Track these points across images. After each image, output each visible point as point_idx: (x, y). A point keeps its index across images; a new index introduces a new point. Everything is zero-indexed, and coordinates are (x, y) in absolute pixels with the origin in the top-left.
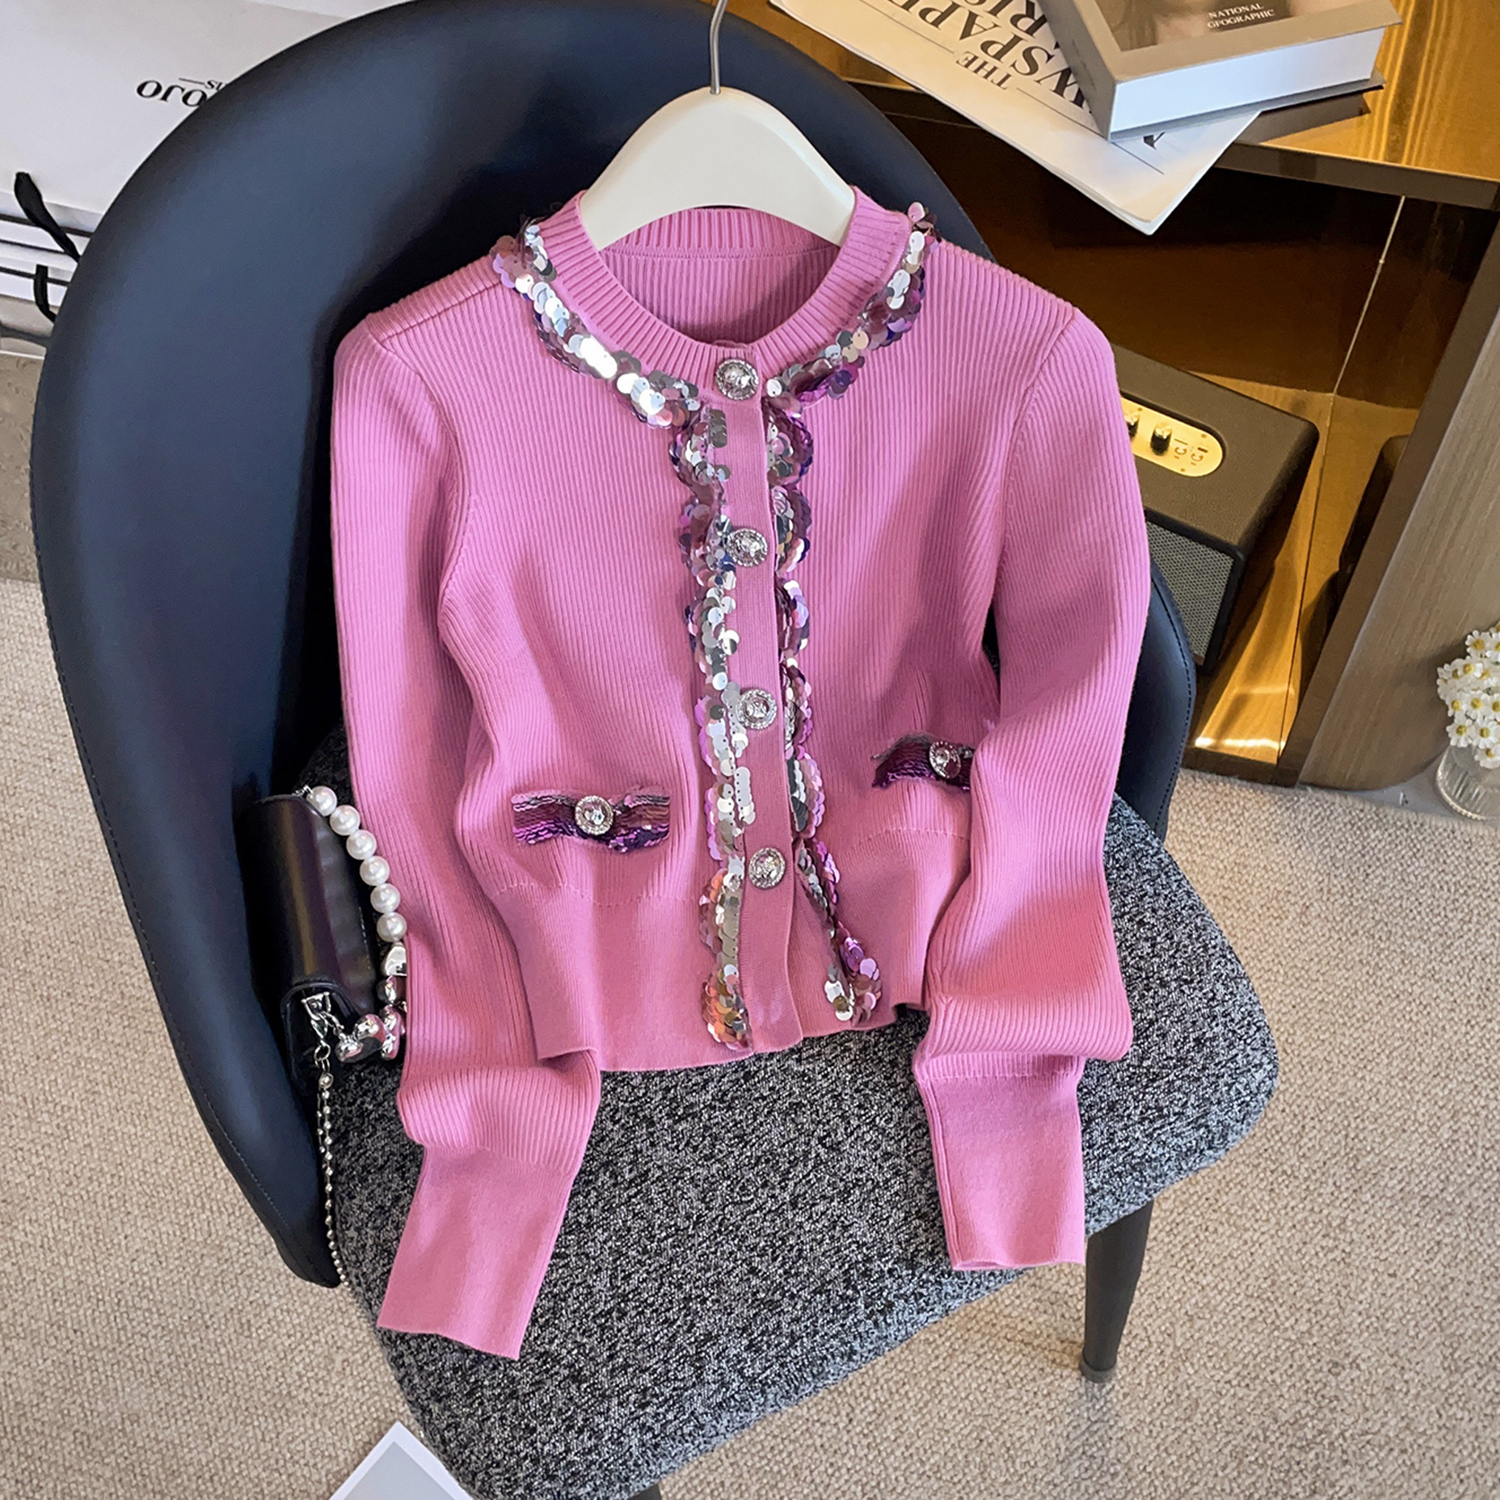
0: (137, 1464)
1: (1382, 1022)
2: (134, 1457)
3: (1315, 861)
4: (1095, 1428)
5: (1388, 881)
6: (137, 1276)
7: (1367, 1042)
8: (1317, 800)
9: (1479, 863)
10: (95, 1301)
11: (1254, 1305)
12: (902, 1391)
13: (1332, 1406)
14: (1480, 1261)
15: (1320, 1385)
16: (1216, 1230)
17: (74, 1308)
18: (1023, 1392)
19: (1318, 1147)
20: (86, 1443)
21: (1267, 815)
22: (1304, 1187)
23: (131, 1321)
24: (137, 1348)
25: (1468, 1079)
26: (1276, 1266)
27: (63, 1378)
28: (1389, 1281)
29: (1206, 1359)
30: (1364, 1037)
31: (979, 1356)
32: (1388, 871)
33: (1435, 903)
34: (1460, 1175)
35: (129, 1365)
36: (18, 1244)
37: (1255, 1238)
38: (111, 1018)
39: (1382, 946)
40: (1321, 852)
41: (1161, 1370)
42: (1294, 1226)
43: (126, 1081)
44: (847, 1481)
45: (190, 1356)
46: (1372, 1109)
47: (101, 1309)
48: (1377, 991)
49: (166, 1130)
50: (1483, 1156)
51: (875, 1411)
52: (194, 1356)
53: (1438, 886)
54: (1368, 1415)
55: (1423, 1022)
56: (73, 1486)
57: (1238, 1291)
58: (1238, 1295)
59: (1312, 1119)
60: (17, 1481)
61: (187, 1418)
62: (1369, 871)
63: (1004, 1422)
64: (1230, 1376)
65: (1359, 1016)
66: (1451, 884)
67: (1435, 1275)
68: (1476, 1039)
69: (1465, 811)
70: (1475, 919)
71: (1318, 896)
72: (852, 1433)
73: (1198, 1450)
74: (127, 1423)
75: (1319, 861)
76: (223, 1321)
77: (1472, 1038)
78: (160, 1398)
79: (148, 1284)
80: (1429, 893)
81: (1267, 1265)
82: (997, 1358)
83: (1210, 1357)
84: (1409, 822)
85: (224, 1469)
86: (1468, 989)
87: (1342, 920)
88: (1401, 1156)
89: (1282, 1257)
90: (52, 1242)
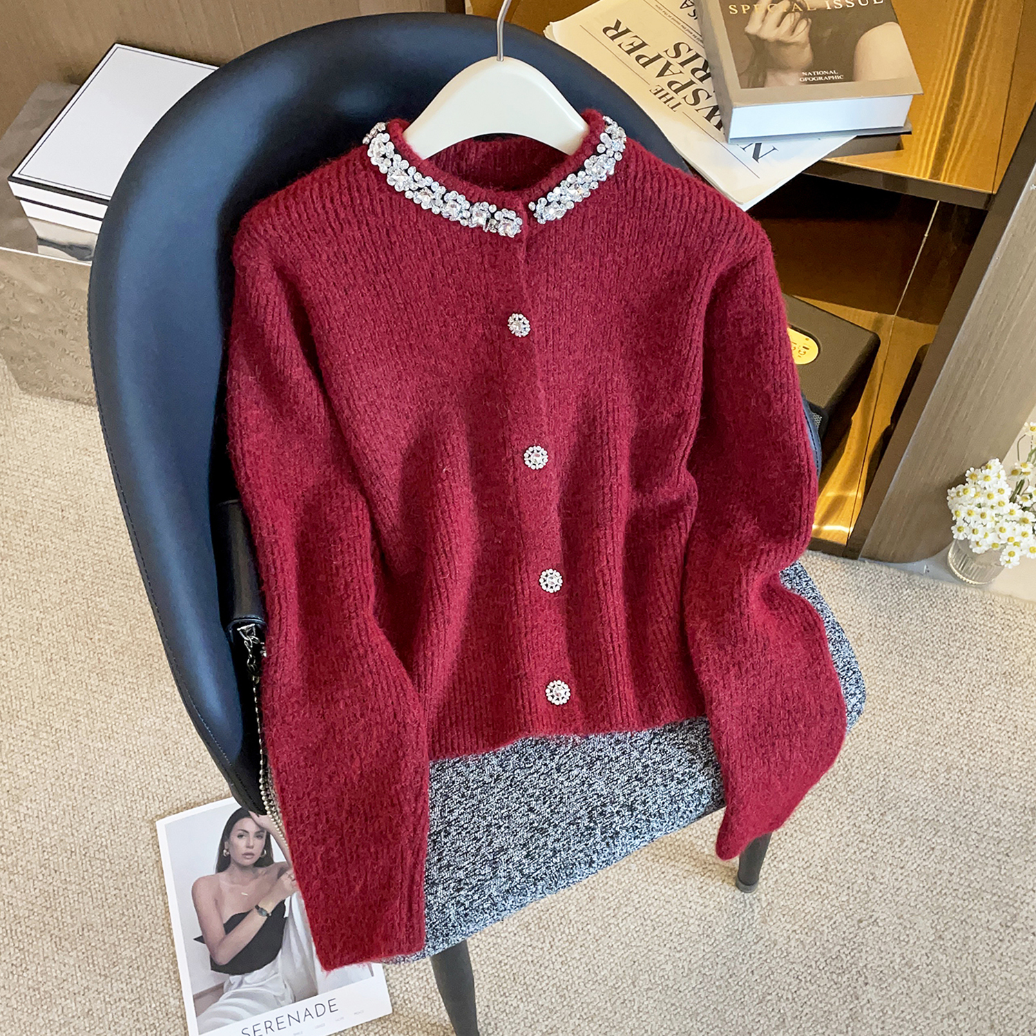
0: (90, 957)
1: (905, 709)
2: (89, 953)
3: (868, 606)
4: (707, 957)
5: (913, 621)
6: (98, 838)
7: (895, 721)
8: (871, 569)
9: (972, 612)
10: (69, 852)
11: (813, 883)
12: (586, 929)
13: (860, 948)
14: (959, 861)
15: (852, 935)
16: (792, 835)
17: (56, 856)
18: (663, 932)
19: (859, 786)
20: (58, 943)
21: (838, 577)
22: (850, 810)
23: (92, 867)
24: (95, 884)
25: (957, 747)
26: (829, 859)
27: (46, 901)
28: (900, 871)
29: (781, 916)
30: (893, 717)
31: (636, 909)
32: (914, 615)
33: (943, 636)
34: (949, 807)
35: (89, 894)
36: (22, 815)
37: (816, 841)
38: (91, 675)
39: (907, 661)
40: (871, 602)
41: (751, 922)
42: (842, 834)
43: (98, 715)
44: (547, 984)
45: (129, 890)
46: (895, 763)
47: (74, 857)
48: (902, 690)
49: (122, 747)
50: (964, 795)
51: (567, 941)
52: (131, 890)
53: (945, 625)
54: (882, 955)
55: (931, 709)
56: (48, 969)
57: (803, 874)
58: (803, 876)
59: (857, 768)
60: (12, 965)
61: (125, 929)
62: (902, 614)
63: (649, 950)
64: (796, 927)
65: (890, 704)
66: (953, 624)
67: (929, 868)
68: (964, 722)
69: (964, 579)
70: (967, 647)
71: (869, 628)
72: (552, 954)
73: (773, 973)
74: (86, 930)
75: (870, 607)
76: (151, 868)
77: (962, 721)
78: (108, 916)
79: (104, 843)
80: (939, 630)
81: (823, 858)
82: (647, 910)
83: (784, 915)
84: (929, 585)
85: (146, 962)
86: (960, 690)
87: (883, 645)
88: (912, 793)
89: (833, 854)
90: (44, 814)
